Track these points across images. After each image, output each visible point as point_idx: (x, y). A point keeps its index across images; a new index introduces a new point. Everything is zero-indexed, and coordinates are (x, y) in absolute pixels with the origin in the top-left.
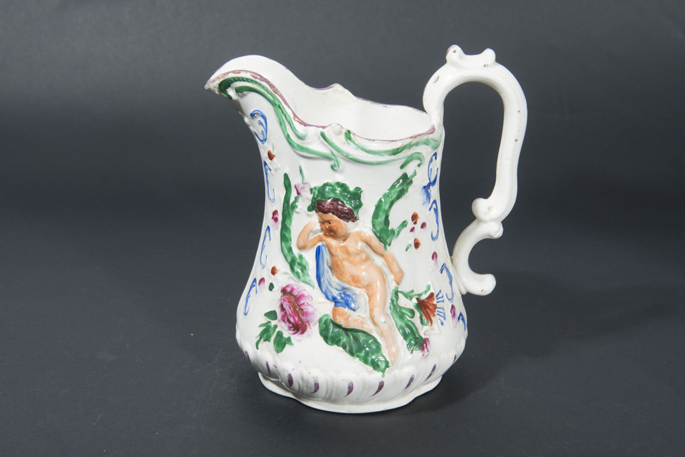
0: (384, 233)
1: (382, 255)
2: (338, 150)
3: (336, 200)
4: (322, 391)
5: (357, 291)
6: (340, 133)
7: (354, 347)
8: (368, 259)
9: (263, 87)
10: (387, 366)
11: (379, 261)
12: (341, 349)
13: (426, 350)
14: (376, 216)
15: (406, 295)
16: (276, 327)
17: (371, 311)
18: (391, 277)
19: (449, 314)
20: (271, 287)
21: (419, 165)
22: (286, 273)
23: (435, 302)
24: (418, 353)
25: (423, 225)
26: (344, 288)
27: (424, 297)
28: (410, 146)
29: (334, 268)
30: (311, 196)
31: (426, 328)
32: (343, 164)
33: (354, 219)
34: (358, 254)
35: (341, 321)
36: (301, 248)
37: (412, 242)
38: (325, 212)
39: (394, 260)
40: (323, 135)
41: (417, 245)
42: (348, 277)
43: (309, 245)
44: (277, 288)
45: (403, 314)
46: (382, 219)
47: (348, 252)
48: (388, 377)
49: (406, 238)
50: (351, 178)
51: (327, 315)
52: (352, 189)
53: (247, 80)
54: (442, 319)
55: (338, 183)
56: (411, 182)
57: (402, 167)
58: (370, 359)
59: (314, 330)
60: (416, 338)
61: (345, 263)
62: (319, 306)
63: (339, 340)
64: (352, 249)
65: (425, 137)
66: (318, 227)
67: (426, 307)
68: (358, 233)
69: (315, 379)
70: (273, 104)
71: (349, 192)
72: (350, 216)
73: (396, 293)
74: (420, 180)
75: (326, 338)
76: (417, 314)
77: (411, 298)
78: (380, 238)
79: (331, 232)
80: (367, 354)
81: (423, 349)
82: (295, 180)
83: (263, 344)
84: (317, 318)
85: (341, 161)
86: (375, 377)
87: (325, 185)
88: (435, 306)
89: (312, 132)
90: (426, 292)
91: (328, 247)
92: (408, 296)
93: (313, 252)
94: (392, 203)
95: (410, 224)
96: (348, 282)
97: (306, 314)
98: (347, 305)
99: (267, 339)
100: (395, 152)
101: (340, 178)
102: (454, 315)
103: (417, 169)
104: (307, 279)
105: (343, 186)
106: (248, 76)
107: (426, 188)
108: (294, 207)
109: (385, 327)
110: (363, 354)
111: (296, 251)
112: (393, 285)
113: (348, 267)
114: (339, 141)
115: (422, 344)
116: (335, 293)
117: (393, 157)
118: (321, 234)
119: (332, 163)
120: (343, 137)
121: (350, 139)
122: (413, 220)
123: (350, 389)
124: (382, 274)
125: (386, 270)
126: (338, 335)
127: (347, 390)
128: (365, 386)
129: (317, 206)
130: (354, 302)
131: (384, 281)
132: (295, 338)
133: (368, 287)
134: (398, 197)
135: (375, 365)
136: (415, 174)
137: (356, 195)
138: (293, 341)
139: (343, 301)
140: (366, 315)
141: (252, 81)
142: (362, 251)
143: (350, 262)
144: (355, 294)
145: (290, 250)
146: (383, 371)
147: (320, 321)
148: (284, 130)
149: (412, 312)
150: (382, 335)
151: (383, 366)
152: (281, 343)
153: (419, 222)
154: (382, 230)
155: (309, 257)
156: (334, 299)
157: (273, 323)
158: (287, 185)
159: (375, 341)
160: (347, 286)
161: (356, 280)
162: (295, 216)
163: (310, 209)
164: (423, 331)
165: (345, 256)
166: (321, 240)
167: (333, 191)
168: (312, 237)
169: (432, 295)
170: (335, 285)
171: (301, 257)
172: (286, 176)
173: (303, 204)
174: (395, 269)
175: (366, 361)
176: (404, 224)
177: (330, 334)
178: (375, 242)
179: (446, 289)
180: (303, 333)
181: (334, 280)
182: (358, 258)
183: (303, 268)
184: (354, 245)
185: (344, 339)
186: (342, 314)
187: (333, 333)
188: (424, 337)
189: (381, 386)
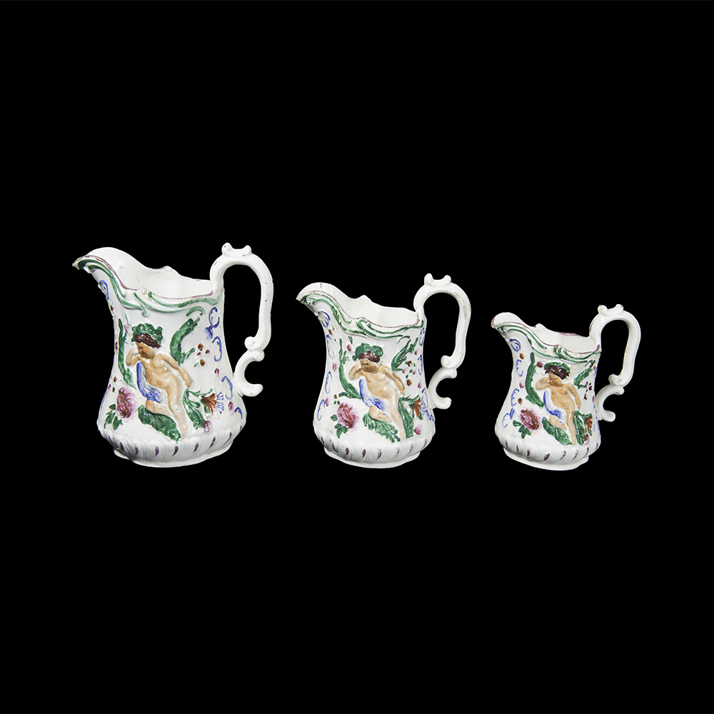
0: (178, 355)
1: (177, 369)
2: (144, 303)
3: (146, 334)
4: (141, 454)
5: (161, 390)
6: (145, 293)
7: (159, 424)
8: (168, 370)
9: (103, 266)
10: (180, 437)
11: (175, 372)
12: (151, 426)
13: (207, 428)
14: (172, 344)
15: (194, 394)
16: (114, 414)
17: (169, 403)
18: (184, 382)
19: (226, 407)
20: (114, 389)
21: (201, 314)
22: (121, 381)
23: (216, 399)
24: (201, 430)
25: (207, 352)
26: (153, 389)
27: (207, 396)
28: (191, 302)
29: (147, 376)
30: (132, 332)
31: (207, 414)
32: (148, 312)
33: (158, 346)
34: (161, 368)
35: (150, 409)
36: (128, 365)
37: (199, 361)
38: (139, 342)
39: (185, 372)
40: (135, 294)
41: (203, 363)
42: (154, 382)
43: (133, 363)
44: (117, 390)
45: (192, 405)
46: (176, 346)
47: (155, 367)
48: (180, 443)
49: (195, 358)
50: (155, 321)
51: (143, 405)
52: (156, 328)
53: (94, 261)
54: (221, 410)
55: (147, 324)
56: (196, 324)
57: (187, 315)
58: (168, 432)
59: (135, 415)
60: (199, 420)
61: (153, 373)
62: (138, 400)
63: (150, 421)
64: (156, 365)
65: (204, 297)
66: (136, 351)
67: (208, 401)
68: (161, 355)
69: (135, 445)
70: (110, 276)
71: (154, 330)
72: (156, 345)
73: (187, 392)
74: (204, 323)
75: (142, 420)
76: (202, 406)
77: (198, 396)
78: (175, 358)
79: (144, 354)
80: (166, 429)
81: (205, 427)
82: (124, 323)
83: (108, 425)
84: (137, 408)
85: (147, 310)
86: (172, 444)
87: (140, 325)
88: (216, 402)
89: (130, 293)
90: (209, 393)
91: (143, 363)
92: (196, 394)
93: (135, 366)
94: (182, 337)
95: (197, 351)
96: (155, 385)
97: (130, 405)
98: (155, 399)
99: (110, 422)
100: (181, 306)
101: (148, 321)
102: (231, 408)
103: (200, 317)
104: (132, 384)
105: (150, 326)
106: (94, 259)
107: (209, 329)
108: (125, 339)
109: (178, 412)
110: (164, 429)
111: (126, 367)
112: (185, 388)
113: (155, 376)
114: (145, 298)
115: (204, 424)
116: (147, 391)
117: (180, 309)
118: (139, 355)
119: (142, 312)
120: (147, 296)
121: (151, 297)
122: (199, 348)
123: (157, 452)
124: (177, 380)
125: (180, 378)
126: (148, 417)
127: (155, 452)
128: (167, 449)
129: (136, 338)
130: (159, 397)
131: (179, 384)
132: (124, 420)
133: (167, 388)
134: (187, 333)
135: (172, 437)
136: (199, 319)
137: (159, 331)
138: (123, 422)
139: (151, 396)
140: (167, 406)
141: (97, 262)
142: (164, 366)
143: (156, 373)
144: (159, 392)
145: (123, 366)
146: (177, 440)
147: (139, 409)
148: (116, 292)
149: (198, 405)
150: (176, 417)
151: (177, 437)
152: (117, 424)
153: (204, 350)
154: (176, 353)
155: (133, 370)
156: (147, 396)
157: (114, 411)
158: (121, 326)
159: (173, 421)
160: (154, 387)
161: (159, 384)
162: (125, 345)
163: (132, 341)
164: (205, 416)
165: (152, 369)
166: (139, 359)
167: (144, 329)
168: (134, 358)
169: (213, 395)
170: (147, 387)
171: (128, 370)
172: (120, 320)
173: (129, 338)
174: (186, 376)
175: (166, 434)
176: (192, 351)
177: (144, 417)
178: (172, 360)
179: (226, 392)
180: (128, 417)
181: (147, 383)
182: (161, 370)
183: (130, 377)
184: (158, 362)
185: (153, 420)
186: (151, 405)
187: (146, 416)
188: (206, 420)
189: (176, 449)
